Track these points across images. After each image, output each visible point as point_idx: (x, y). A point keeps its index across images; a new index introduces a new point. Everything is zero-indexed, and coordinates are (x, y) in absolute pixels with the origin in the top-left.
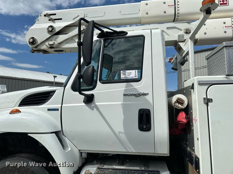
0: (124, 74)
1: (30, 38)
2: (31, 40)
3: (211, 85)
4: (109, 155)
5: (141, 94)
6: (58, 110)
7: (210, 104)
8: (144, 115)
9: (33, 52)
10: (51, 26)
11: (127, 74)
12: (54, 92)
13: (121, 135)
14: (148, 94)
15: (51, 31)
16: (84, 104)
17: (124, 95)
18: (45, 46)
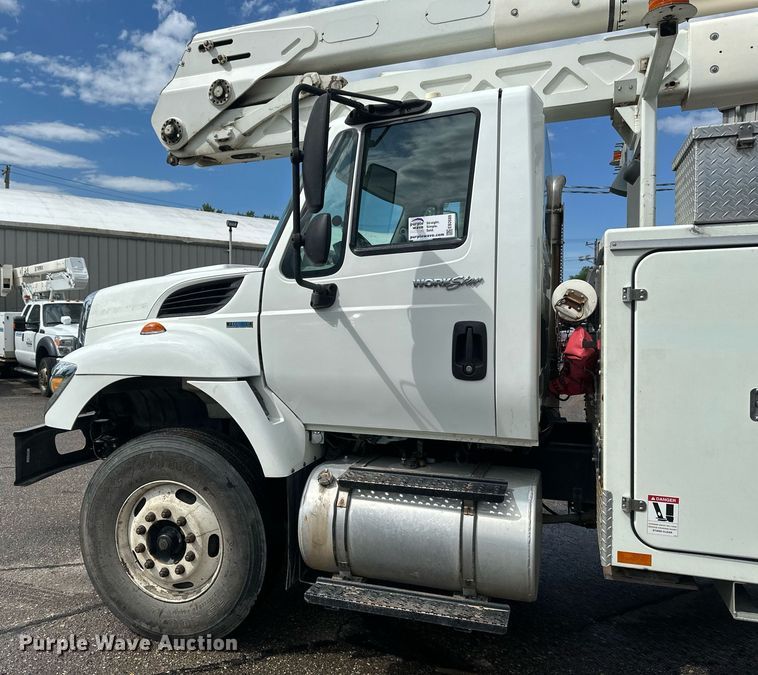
0: (418, 227)
1: (164, 122)
2: (169, 130)
3: (647, 251)
4: (380, 442)
5: (461, 281)
6: (250, 325)
7: (639, 304)
8: (469, 337)
9: (173, 164)
10: (220, 83)
11: (425, 225)
12: (239, 279)
13: (406, 388)
14: (480, 281)
15: (222, 97)
16: (313, 311)
17: (416, 285)
18: (206, 143)
